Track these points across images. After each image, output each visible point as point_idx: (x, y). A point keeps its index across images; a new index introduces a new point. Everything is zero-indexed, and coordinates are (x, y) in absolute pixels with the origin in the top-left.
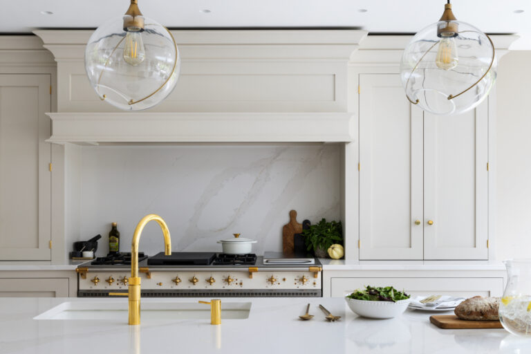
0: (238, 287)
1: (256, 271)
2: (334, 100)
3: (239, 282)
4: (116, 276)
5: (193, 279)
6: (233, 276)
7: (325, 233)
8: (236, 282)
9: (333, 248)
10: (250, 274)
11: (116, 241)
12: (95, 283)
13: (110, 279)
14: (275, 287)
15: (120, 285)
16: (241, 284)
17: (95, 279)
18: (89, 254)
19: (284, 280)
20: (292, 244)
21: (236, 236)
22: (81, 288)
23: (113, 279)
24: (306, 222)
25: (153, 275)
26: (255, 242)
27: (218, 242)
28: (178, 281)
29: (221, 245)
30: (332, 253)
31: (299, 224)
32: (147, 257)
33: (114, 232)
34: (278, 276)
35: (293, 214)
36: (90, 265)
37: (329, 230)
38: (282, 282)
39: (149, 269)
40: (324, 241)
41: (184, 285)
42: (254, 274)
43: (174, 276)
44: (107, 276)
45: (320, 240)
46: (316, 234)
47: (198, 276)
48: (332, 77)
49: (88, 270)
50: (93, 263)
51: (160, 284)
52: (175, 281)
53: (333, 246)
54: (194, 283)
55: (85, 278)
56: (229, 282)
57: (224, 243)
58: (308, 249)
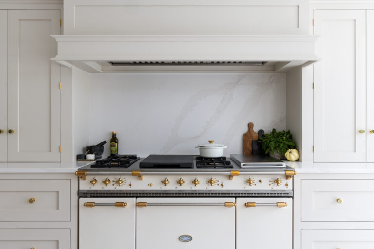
0: (219, 188)
1: (237, 175)
2: (298, 27)
3: (220, 183)
4: (111, 178)
5: (180, 180)
6: (215, 178)
7: (281, 140)
8: (218, 183)
9: (290, 152)
10: (230, 177)
11: (115, 146)
12: (93, 184)
13: (106, 181)
14: (252, 188)
15: (115, 185)
16: (222, 185)
17: (93, 181)
18: (91, 157)
19: (260, 181)
20: (251, 148)
21: (211, 142)
22: (80, 189)
23: (109, 180)
24: (261, 132)
25: (144, 177)
26: (226, 147)
27: (196, 147)
28: (167, 182)
29: (198, 149)
30: (290, 156)
31: (255, 133)
32: (139, 159)
33: (114, 139)
34: (255, 179)
35: (250, 126)
36: (90, 168)
37: (284, 137)
38: (258, 184)
39: (141, 173)
40: (281, 147)
41: (172, 186)
42: (235, 177)
43: (163, 178)
44: (104, 178)
45: (277, 145)
46: (273, 141)
47: (184, 178)
48: (296, 8)
49: (86, 173)
50: (92, 166)
51: (151, 185)
52: (164, 182)
53: (290, 150)
54: (181, 184)
55: (85, 180)
56: (212, 184)
57: (201, 148)
58: (267, 152)
